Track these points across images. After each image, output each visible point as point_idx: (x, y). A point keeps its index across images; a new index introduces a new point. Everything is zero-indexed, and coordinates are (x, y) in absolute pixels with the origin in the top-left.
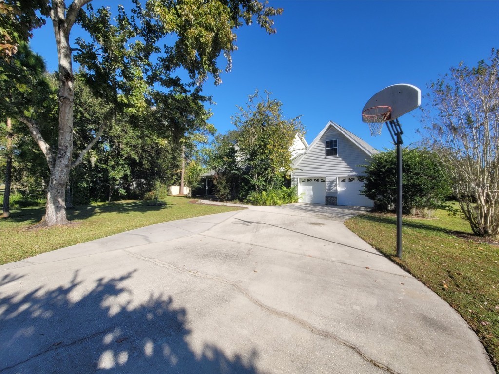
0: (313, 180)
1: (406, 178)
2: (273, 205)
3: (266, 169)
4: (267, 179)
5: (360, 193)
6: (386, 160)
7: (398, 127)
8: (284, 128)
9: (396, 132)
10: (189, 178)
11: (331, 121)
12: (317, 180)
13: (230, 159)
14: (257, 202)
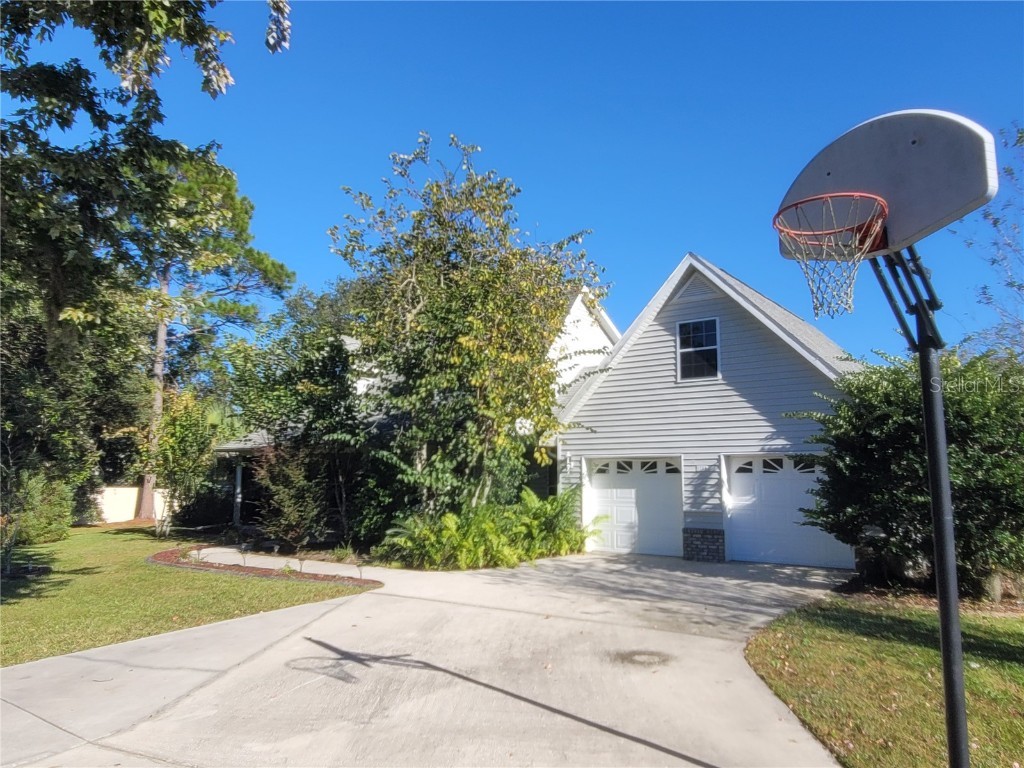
0: (637, 466)
1: (958, 465)
2: (486, 566)
3: (460, 426)
4: (463, 464)
5: (802, 517)
6: (887, 396)
7: (917, 279)
8: (524, 275)
9: (913, 301)
10: (166, 459)
11: (691, 254)
12: (650, 466)
13: (325, 385)
14: (422, 556)
